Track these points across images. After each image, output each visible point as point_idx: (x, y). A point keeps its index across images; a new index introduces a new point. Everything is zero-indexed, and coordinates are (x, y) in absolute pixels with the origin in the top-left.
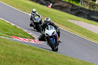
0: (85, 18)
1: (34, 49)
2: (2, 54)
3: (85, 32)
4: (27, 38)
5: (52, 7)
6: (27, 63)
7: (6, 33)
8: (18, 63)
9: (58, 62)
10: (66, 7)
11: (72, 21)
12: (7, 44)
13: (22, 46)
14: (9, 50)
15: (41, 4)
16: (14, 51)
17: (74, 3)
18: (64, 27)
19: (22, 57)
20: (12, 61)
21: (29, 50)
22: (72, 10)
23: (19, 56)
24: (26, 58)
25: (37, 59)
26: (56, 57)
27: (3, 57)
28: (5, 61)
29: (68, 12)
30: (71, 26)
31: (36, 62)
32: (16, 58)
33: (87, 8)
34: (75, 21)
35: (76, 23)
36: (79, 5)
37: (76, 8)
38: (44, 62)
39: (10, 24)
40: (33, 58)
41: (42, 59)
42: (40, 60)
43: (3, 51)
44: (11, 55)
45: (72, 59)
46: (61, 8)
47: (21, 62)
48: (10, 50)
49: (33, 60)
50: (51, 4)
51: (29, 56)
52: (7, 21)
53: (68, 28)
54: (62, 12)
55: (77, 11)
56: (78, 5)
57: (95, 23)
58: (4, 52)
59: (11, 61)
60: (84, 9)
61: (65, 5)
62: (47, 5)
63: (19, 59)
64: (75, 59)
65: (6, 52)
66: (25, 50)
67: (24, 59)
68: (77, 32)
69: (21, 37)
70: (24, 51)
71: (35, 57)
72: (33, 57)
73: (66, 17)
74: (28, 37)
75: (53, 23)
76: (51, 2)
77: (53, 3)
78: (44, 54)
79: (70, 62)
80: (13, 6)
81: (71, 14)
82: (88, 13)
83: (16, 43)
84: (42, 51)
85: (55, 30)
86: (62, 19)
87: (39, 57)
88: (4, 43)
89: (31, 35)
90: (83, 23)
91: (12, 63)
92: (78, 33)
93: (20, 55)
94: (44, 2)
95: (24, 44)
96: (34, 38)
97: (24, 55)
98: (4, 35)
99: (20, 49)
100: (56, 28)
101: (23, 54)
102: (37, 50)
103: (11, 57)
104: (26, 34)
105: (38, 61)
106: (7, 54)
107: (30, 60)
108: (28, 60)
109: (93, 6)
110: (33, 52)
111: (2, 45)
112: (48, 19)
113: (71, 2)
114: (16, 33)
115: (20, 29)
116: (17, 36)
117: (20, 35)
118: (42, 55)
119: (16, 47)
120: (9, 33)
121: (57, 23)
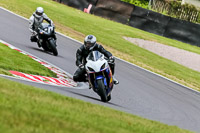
0: (159, 33)
1: (56, 98)
3: (159, 63)
4: (41, 75)
5: (91, 12)
6: (41, 126)
8: (23, 125)
9: (105, 124)
10: (120, 12)
11: (132, 40)
12: (1, 87)
13: (30, 90)
14: (4, 99)
15: (71, 5)
16: (16, 102)
17: (138, 3)
19: (32, 115)
20: (12, 121)
21: (47, 100)
22: (133, 17)
23: (24, 112)
24: (39, 115)
25: (61, 118)
26: (100, 114)
29: (124, 22)
30: (132, 50)
31: (61, 124)
32: (19, 115)
33: (165, 13)
34: (139, 40)
35: (141, 43)
36: (148, 7)
37: (142, 13)
38: (75, 124)
40: (53, 117)
41: (71, 117)
42: (67, 119)
44: (10, 109)
45: (134, 117)
46: (112, 14)
47: (28, 123)
48: (8, 99)
49: (54, 120)
50: (90, 6)
51: (45, 112)
53: (125, 55)
54: (112, 22)
55: (144, 20)
56: (144, 7)
57: (181, 43)
60: (159, 16)
61: (119, 7)
62: (82, 7)
63: (24, 118)
64: (140, 119)
66: (37, 99)
67: (36, 118)
68: (144, 62)
69: (30, 73)
70: (35, 101)
71: (57, 114)
72: (53, 114)
73: (121, 31)
74: (43, 72)
75: (101, 47)
76: (90, 2)
77: (95, 4)
78: (77, 106)
79: (130, 124)
80: (12, 9)
81: (130, 25)
82: (165, 23)
83: (20, 86)
84: (73, 101)
85: (106, 61)
86: (113, 37)
87: (66, 113)
89: (49, 70)
90: (154, 44)
91: (11, 126)
92: (145, 65)
93: (27, 109)
94: (76, 2)
95: (35, 87)
96: (55, 76)
97: (35, 109)
99: (28, 97)
100: (107, 55)
101: (33, 108)
102: (63, 99)
103: (9, 113)
104: (38, 66)
105: (64, 122)
107: (47, 120)
108: (44, 120)
109: (176, 9)
110: (55, 103)
112: (91, 38)
113: (132, 1)
115: (26, 57)
116: (21, 71)
117: (26, 69)
118: (71, 109)
119: (18, 93)
120: (4, 65)
121: (103, 44)
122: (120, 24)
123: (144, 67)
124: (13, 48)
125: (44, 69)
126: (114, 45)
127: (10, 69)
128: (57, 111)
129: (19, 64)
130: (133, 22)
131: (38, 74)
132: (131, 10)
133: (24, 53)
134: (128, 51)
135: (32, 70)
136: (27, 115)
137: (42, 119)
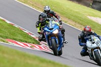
22: (94, 2)
89: (34, 39)
117: (18, 38)
120: (2, 34)
121: (74, 21)
122: (86, 7)
124: (8, 22)
125: (31, 38)
127: (7, 38)
129: (13, 34)
130: (94, 6)
131: (26, 42)
133: (16, 26)
135: (22, 39)
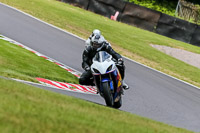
0: (186, 41)
1: (82, 105)
2: (17, 116)
3: (186, 71)
4: (68, 82)
5: (118, 19)
7: (24, 71)
8: (49, 132)
10: (147, 20)
11: (159, 48)
12: (28, 94)
14: (30, 106)
15: (98, 12)
16: (42, 109)
17: (164, 10)
18: (144, 60)
19: (59, 122)
20: (38, 128)
21: (73, 107)
22: (160, 25)
23: (51, 119)
24: (66, 123)
25: (88, 125)
27: (18, 121)
28: (23, 129)
29: (151, 30)
30: (158, 58)
31: (87, 131)
32: (45, 122)
33: (191, 20)
34: (165, 48)
35: (168, 50)
36: (175, 14)
37: (168, 21)
38: (102, 131)
39: (32, 53)
40: (80, 124)
41: (98, 124)
42: (94, 126)
43: (18, 109)
44: (36, 116)
45: (160, 124)
46: (138, 21)
47: (55, 130)
48: (34, 107)
49: (80, 127)
50: (117, 13)
51: (71, 119)
52: (27, 48)
53: (152, 63)
55: (171, 28)
56: (171, 14)
58: (21, 111)
59: (34, 129)
60: (185, 23)
61: (146, 14)
62: (109, 14)
63: (51, 125)
64: (166, 126)
65: (25, 112)
66: (64, 106)
67: (62, 125)
69: (57, 80)
70: (62, 108)
71: (84, 122)
72: (80, 121)
73: (147, 38)
74: (70, 79)
76: (117, 9)
77: (122, 11)
78: (104, 114)
79: (156, 131)
80: (39, 16)
81: (157, 32)
82: (192, 31)
83: (46, 93)
86: (140, 44)
87: (92, 120)
88: (22, 91)
89: (75, 77)
90: (181, 51)
92: (171, 73)
93: (53, 116)
94: (103, 9)
95: (62, 95)
98: (21, 75)
99: (55, 103)
101: (60, 115)
102: (89, 106)
103: (35, 121)
104: (65, 73)
106: (27, 116)
107: (74, 128)
110: (81, 110)
111: (16, 97)
112: (99, 38)
113: (158, 9)
114: (46, 72)
115: (53, 64)
116: (48, 78)
117: (53, 76)
118: (98, 117)
119: (45, 100)
120: (31, 72)
121: (130, 51)
122: (147, 32)
123: (171, 74)
124: (39, 55)
125: (71, 76)
126: (141, 53)
127: (37, 76)
128: (84, 118)
129: (46, 71)
132: (157, 17)
134: (155, 58)
135: (59, 77)
136: (53, 122)
137: (69, 126)
